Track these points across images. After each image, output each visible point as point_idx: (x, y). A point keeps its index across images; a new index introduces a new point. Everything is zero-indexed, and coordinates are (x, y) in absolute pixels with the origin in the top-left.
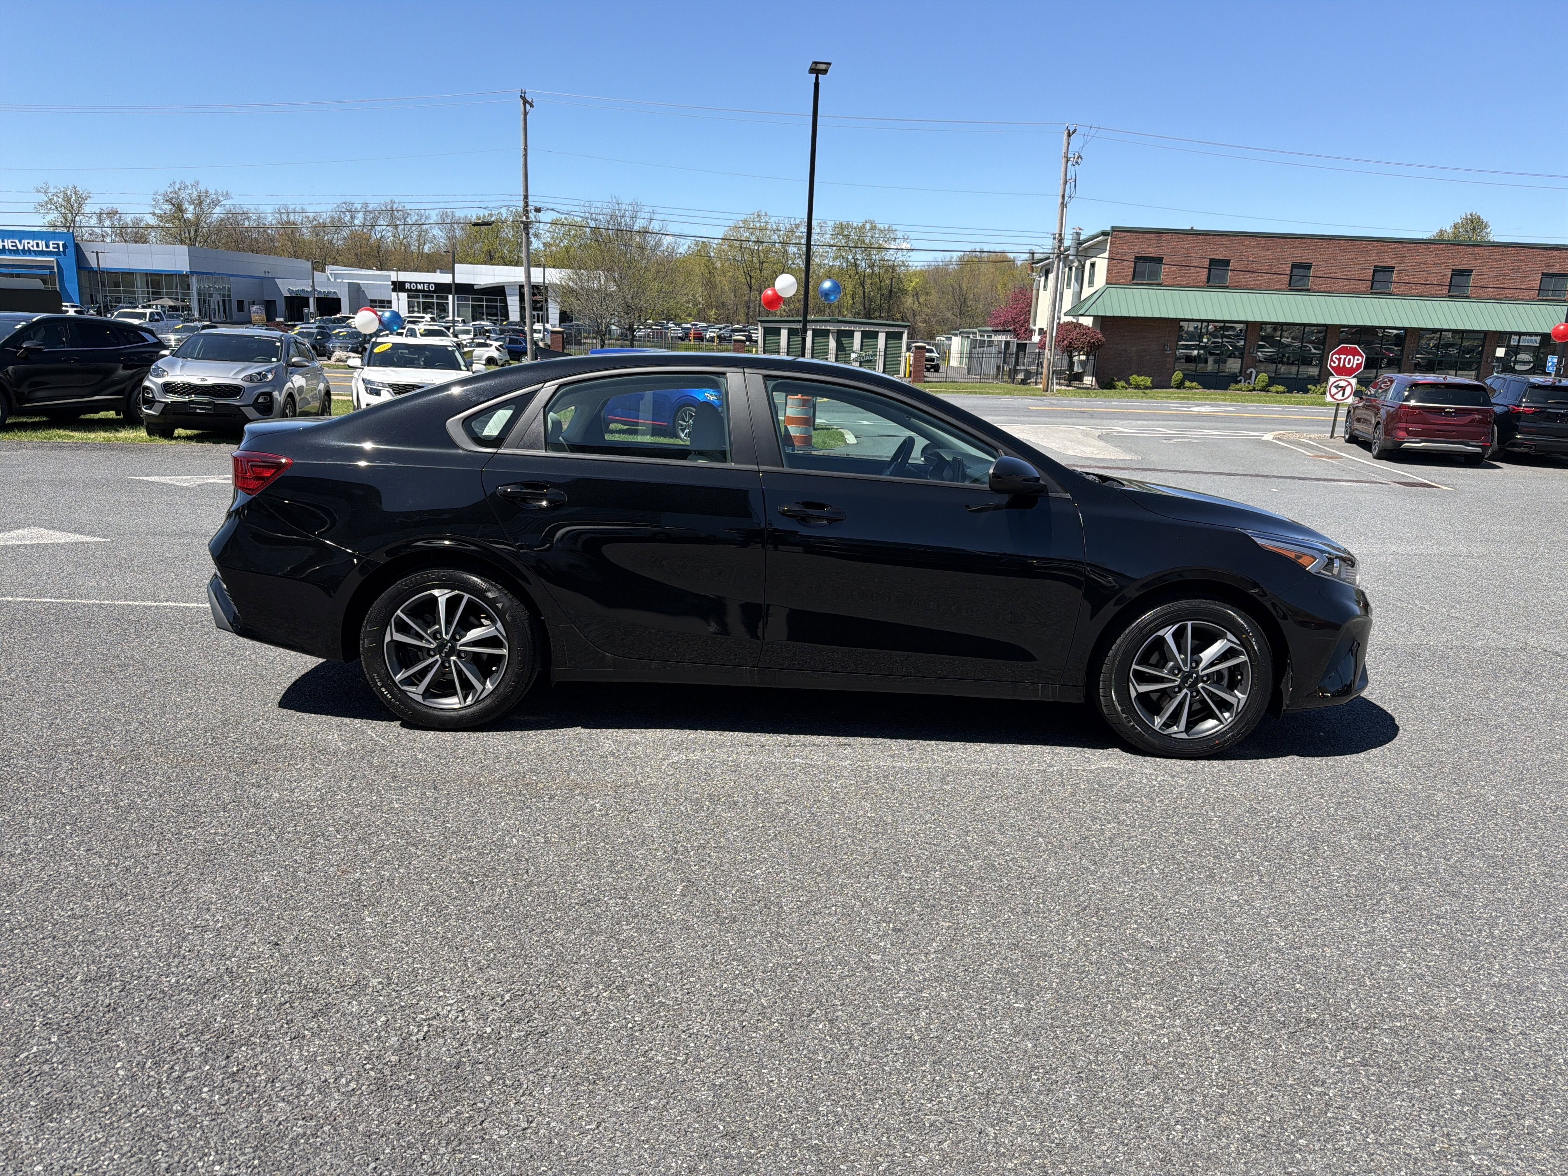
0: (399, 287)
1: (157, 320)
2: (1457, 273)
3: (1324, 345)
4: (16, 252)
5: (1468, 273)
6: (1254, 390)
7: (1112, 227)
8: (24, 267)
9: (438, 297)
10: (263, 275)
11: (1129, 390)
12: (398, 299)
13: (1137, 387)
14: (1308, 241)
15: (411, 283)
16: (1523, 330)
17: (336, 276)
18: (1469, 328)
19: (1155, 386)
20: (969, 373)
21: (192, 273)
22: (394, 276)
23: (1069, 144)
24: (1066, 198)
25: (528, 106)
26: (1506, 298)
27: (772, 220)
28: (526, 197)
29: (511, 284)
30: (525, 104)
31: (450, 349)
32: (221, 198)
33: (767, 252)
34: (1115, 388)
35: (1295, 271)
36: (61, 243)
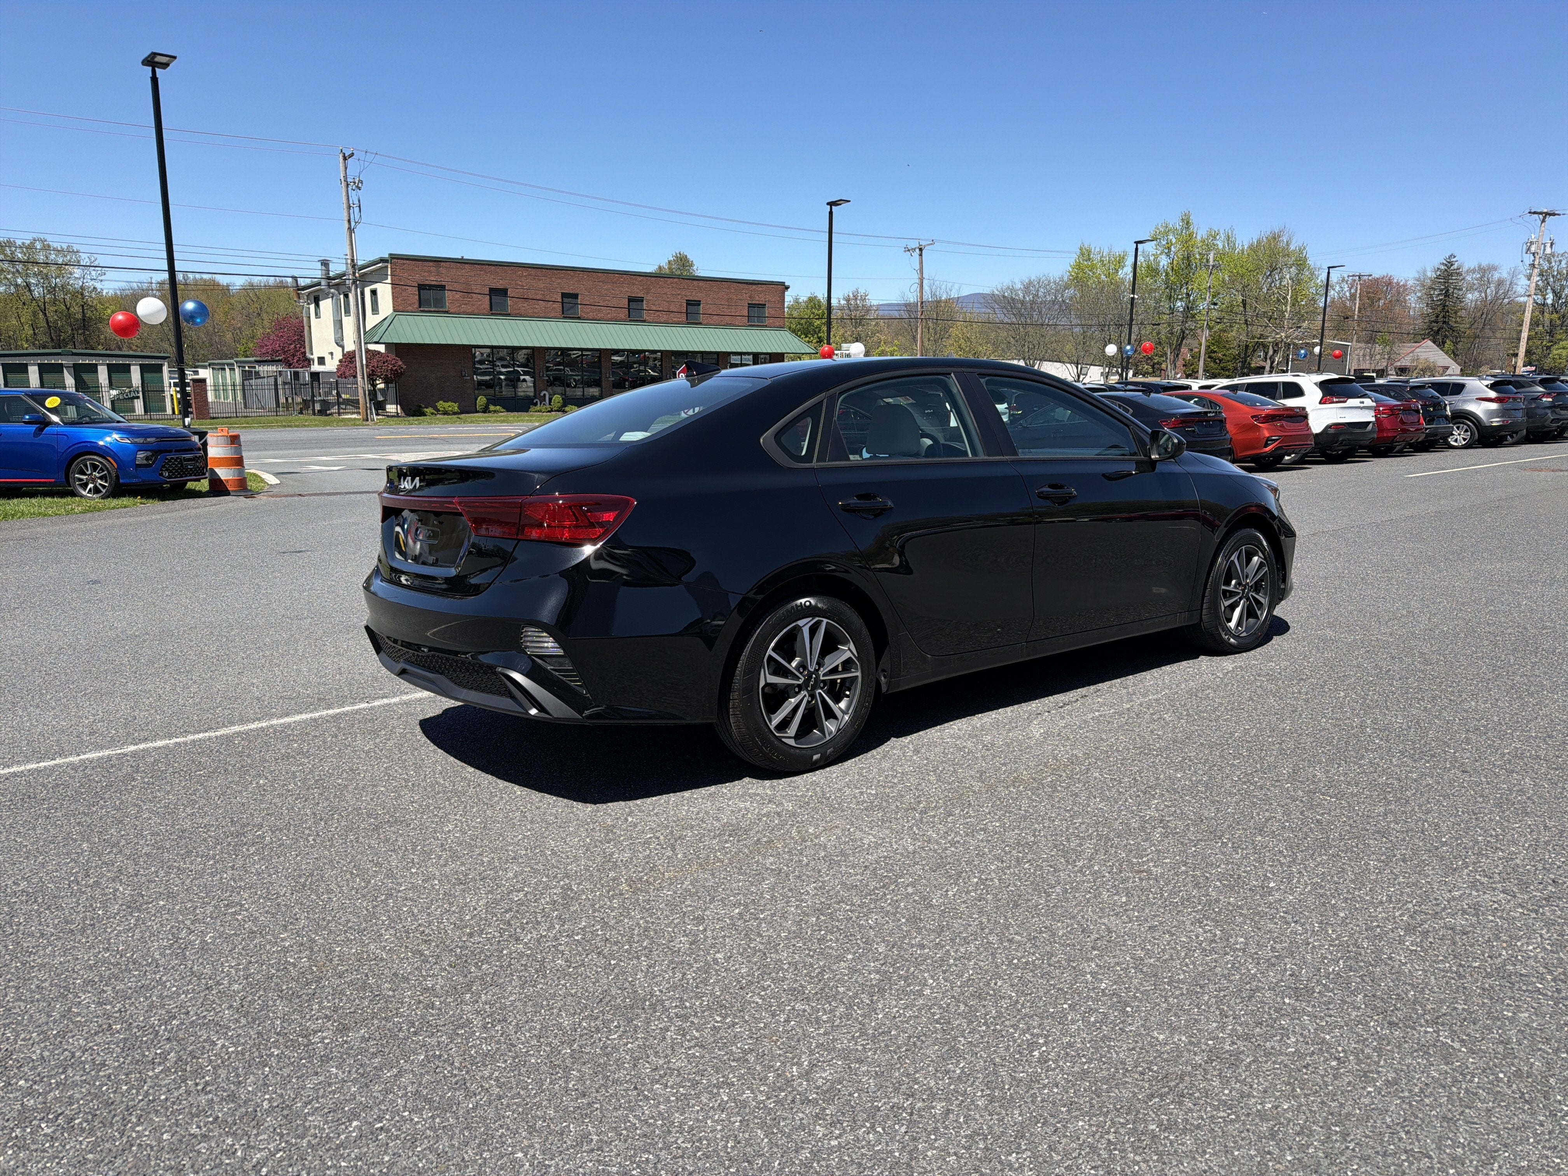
2: (689, 303)
3: (600, 368)
5: (697, 303)
6: (551, 411)
7: (390, 255)
11: (438, 416)
13: (445, 413)
14: (572, 273)
16: (744, 351)
18: (707, 350)
19: (463, 411)
20: (245, 407)
23: (346, 168)
24: (353, 224)
26: (727, 325)
34: (425, 415)
35: (566, 300)
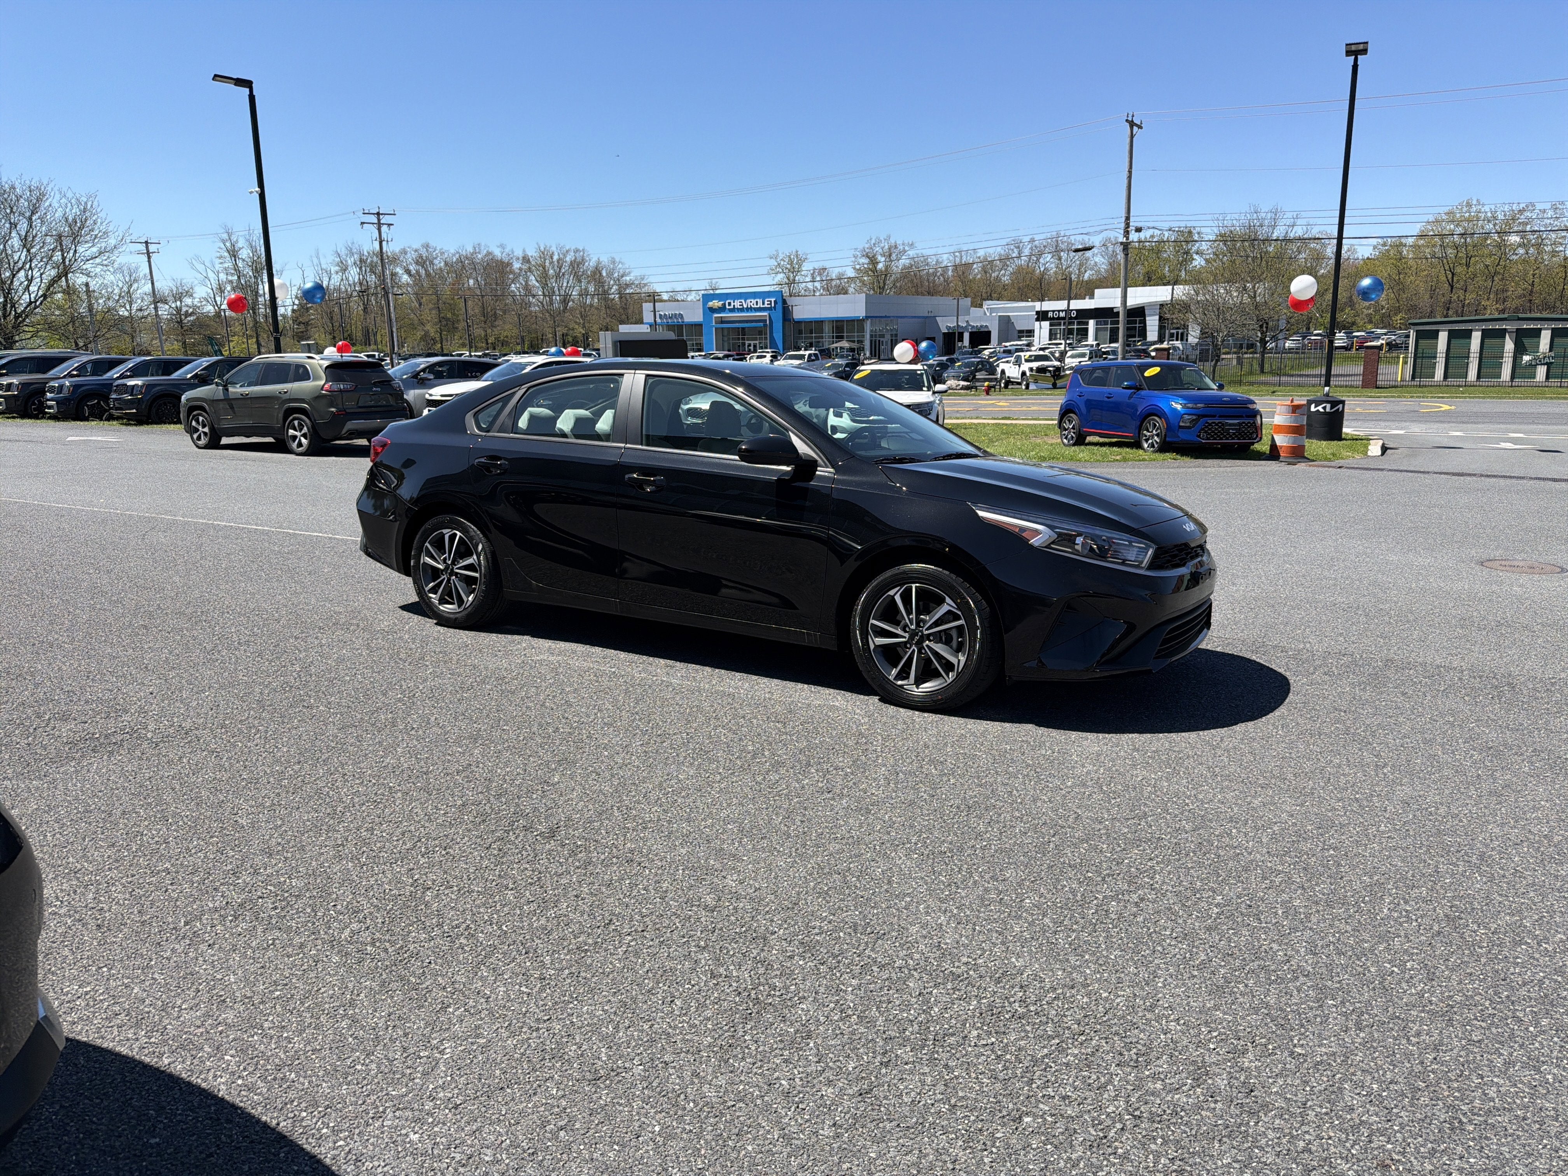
0: (1042, 316)
1: (813, 360)
4: (742, 310)
8: (747, 322)
9: (1079, 323)
10: (927, 315)
12: (1041, 327)
15: (1053, 311)
17: (992, 310)
21: (867, 317)
22: (1038, 306)
25: (1135, 129)
27: (1487, 208)
28: (1128, 218)
29: (1151, 305)
30: (1132, 126)
31: (919, 372)
32: (907, 248)
33: (1482, 244)
36: (773, 300)
